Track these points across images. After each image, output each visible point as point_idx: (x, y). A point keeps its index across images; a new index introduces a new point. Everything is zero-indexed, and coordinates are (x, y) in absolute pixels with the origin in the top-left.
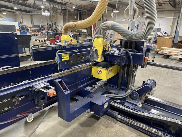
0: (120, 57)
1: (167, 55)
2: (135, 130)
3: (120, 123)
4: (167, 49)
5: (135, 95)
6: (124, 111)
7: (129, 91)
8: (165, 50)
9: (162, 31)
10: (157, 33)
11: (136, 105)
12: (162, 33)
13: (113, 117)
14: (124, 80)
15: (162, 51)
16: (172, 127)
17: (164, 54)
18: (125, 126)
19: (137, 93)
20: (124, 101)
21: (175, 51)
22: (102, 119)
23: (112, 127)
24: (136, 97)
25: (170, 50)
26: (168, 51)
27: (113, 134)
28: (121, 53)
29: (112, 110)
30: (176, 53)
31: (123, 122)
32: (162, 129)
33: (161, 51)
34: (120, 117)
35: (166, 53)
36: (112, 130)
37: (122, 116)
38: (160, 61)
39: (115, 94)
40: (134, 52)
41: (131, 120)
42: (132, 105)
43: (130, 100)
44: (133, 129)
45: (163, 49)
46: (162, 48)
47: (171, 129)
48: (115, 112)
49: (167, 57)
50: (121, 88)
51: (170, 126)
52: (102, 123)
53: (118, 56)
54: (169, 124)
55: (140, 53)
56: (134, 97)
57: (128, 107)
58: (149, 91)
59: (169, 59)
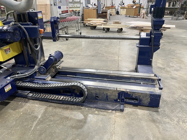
0: (10, 32)
1: (94, 26)
2: (46, 103)
3: (32, 100)
4: (93, 20)
5: (42, 70)
6: (32, 88)
7: (36, 67)
8: (91, 21)
9: (91, 3)
10: (88, 5)
11: (44, 79)
12: (91, 5)
13: (24, 97)
14: (31, 57)
15: (89, 22)
16: (76, 89)
17: (91, 25)
18: (36, 102)
19: (44, 67)
20: (33, 78)
21: (99, 21)
22: (12, 103)
23: (22, 107)
24: (43, 71)
25: (95, 21)
26: (94, 22)
27: (22, 113)
28: (10, 28)
29: (22, 91)
30: (100, 23)
31: (34, 98)
32: (70, 94)
33: (87, 22)
34: (31, 95)
35: (92, 24)
36: (22, 110)
37: (33, 93)
38: (87, 33)
39: (22, 73)
40: (28, 25)
41: (42, 95)
42: (41, 80)
43: (39, 76)
44: (45, 102)
45: (90, 21)
46: (88, 19)
47: (76, 91)
48: (26, 91)
49: (94, 28)
50: (30, 66)
51: (74, 90)
52: (11, 107)
53: (6, 32)
54: (73, 88)
55: (36, 25)
56: (41, 72)
57: (38, 83)
58: (55, 63)
59: (96, 29)
